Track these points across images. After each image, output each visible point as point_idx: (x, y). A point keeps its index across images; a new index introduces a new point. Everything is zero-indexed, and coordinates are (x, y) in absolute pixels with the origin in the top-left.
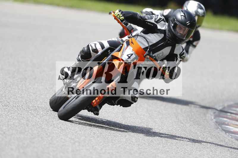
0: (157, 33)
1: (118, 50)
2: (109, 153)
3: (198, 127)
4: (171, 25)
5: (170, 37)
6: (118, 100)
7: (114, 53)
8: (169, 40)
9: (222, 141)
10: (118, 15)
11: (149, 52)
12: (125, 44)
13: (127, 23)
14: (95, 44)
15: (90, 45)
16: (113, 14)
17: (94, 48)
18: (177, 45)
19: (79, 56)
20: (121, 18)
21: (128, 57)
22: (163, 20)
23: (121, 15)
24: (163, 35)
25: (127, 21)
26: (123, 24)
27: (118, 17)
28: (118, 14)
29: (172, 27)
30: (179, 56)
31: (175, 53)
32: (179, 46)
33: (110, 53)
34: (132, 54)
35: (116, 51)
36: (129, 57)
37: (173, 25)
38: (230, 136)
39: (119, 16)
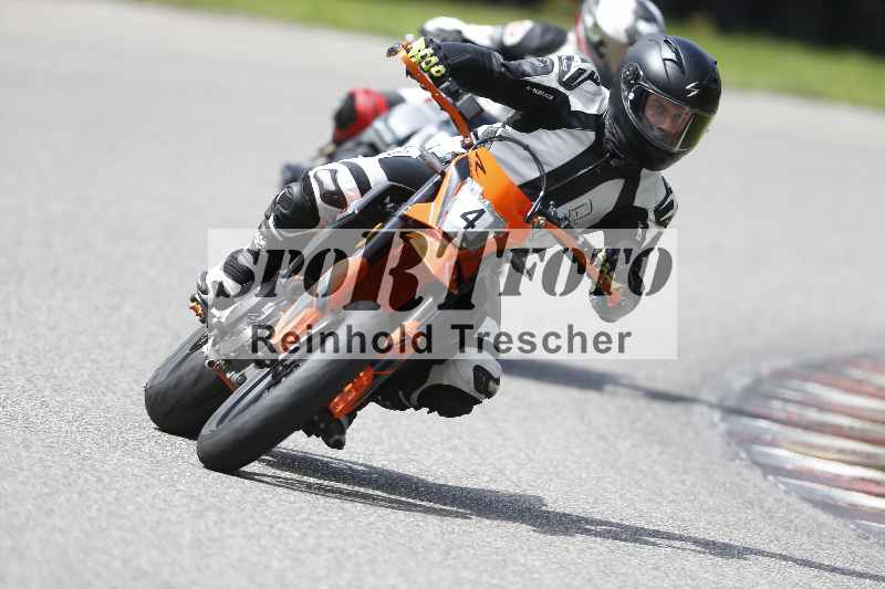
0: (570, 126)
1: (423, 196)
2: (331, 550)
3: (662, 453)
4: (626, 98)
5: (620, 142)
6: (424, 387)
7: (411, 209)
8: (613, 155)
9: (753, 505)
10: (423, 57)
11: (545, 201)
12: (452, 171)
13: (457, 91)
14: (334, 173)
15: (311, 174)
16: (403, 53)
17: (330, 186)
18: (645, 172)
19: (268, 218)
20: (433, 70)
21: (465, 224)
22: (591, 77)
23: (434, 59)
24: (592, 135)
25: (458, 84)
26: (444, 96)
27: (423, 65)
28: (422, 53)
29: (627, 105)
30: (651, 216)
31: (638, 203)
32: (653, 179)
33: (396, 209)
34: (481, 212)
35: (419, 201)
36: (471, 224)
37: (631, 96)
38: (780, 485)
39: (427, 63)
